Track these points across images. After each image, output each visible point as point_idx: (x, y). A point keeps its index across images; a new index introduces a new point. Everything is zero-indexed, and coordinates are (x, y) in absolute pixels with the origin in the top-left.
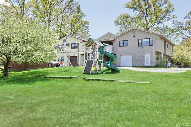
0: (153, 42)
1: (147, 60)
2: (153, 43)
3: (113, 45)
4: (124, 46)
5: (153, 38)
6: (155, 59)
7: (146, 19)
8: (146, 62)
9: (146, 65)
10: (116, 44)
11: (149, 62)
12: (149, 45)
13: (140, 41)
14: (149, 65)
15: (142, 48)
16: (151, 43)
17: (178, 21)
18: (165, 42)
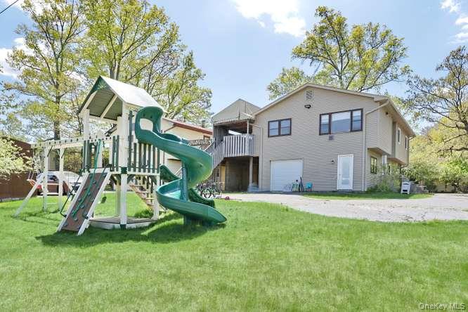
0: (362, 120)
1: (346, 174)
2: (362, 123)
3: (250, 132)
4: (279, 135)
5: (362, 110)
6: (368, 170)
7: (340, 78)
8: (340, 179)
9: (340, 187)
10: (260, 129)
11: (351, 179)
12: (351, 131)
13: (325, 119)
14: (350, 187)
15: (331, 138)
16: (356, 125)
17: (422, 78)
18: (394, 123)
